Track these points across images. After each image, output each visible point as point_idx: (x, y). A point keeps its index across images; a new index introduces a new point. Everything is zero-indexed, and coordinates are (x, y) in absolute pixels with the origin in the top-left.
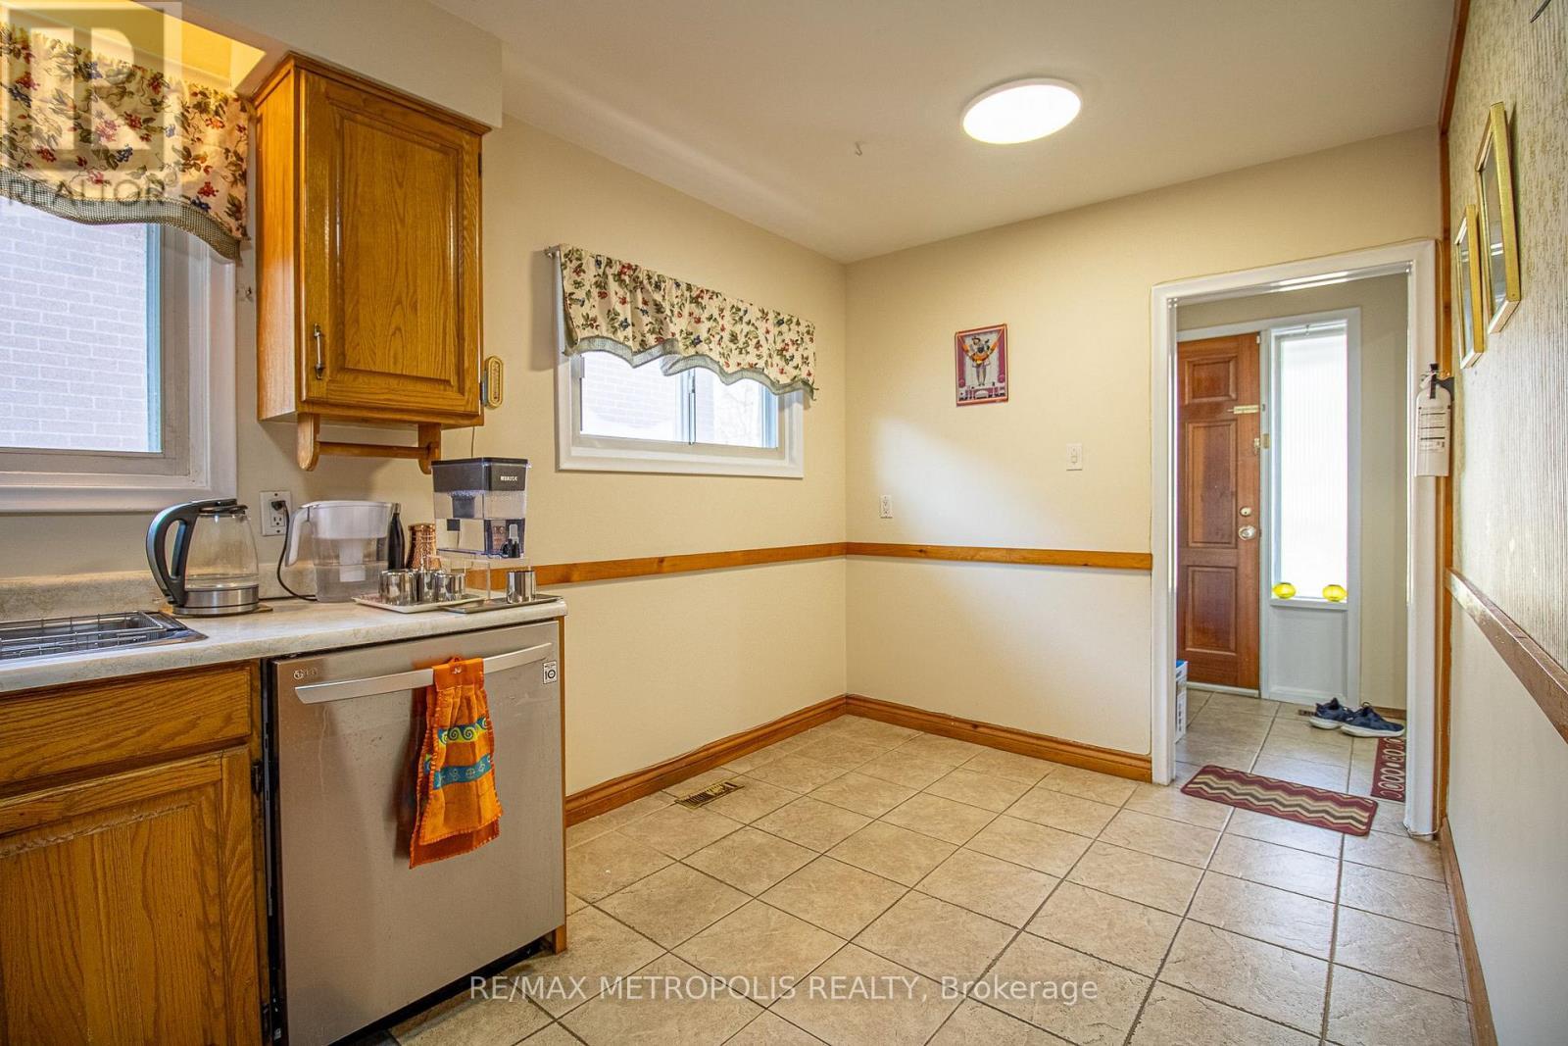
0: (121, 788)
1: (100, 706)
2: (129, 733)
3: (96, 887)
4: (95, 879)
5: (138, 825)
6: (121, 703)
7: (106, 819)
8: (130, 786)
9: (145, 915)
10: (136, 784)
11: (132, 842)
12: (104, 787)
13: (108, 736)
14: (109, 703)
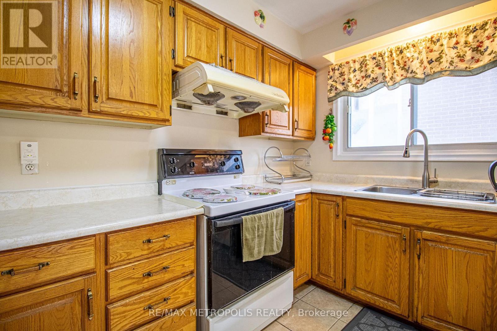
0: (462, 241)
1: (457, 216)
2: (465, 226)
3: (453, 265)
4: (453, 263)
5: (466, 253)
6: (464, 216)
7: (457, 248)
8: (465, 241)
9: (466, 281)
10: (467, 241)
11: (464, 257)
12: (457, 239)
13: (459, 225)
14: (460, 216)
